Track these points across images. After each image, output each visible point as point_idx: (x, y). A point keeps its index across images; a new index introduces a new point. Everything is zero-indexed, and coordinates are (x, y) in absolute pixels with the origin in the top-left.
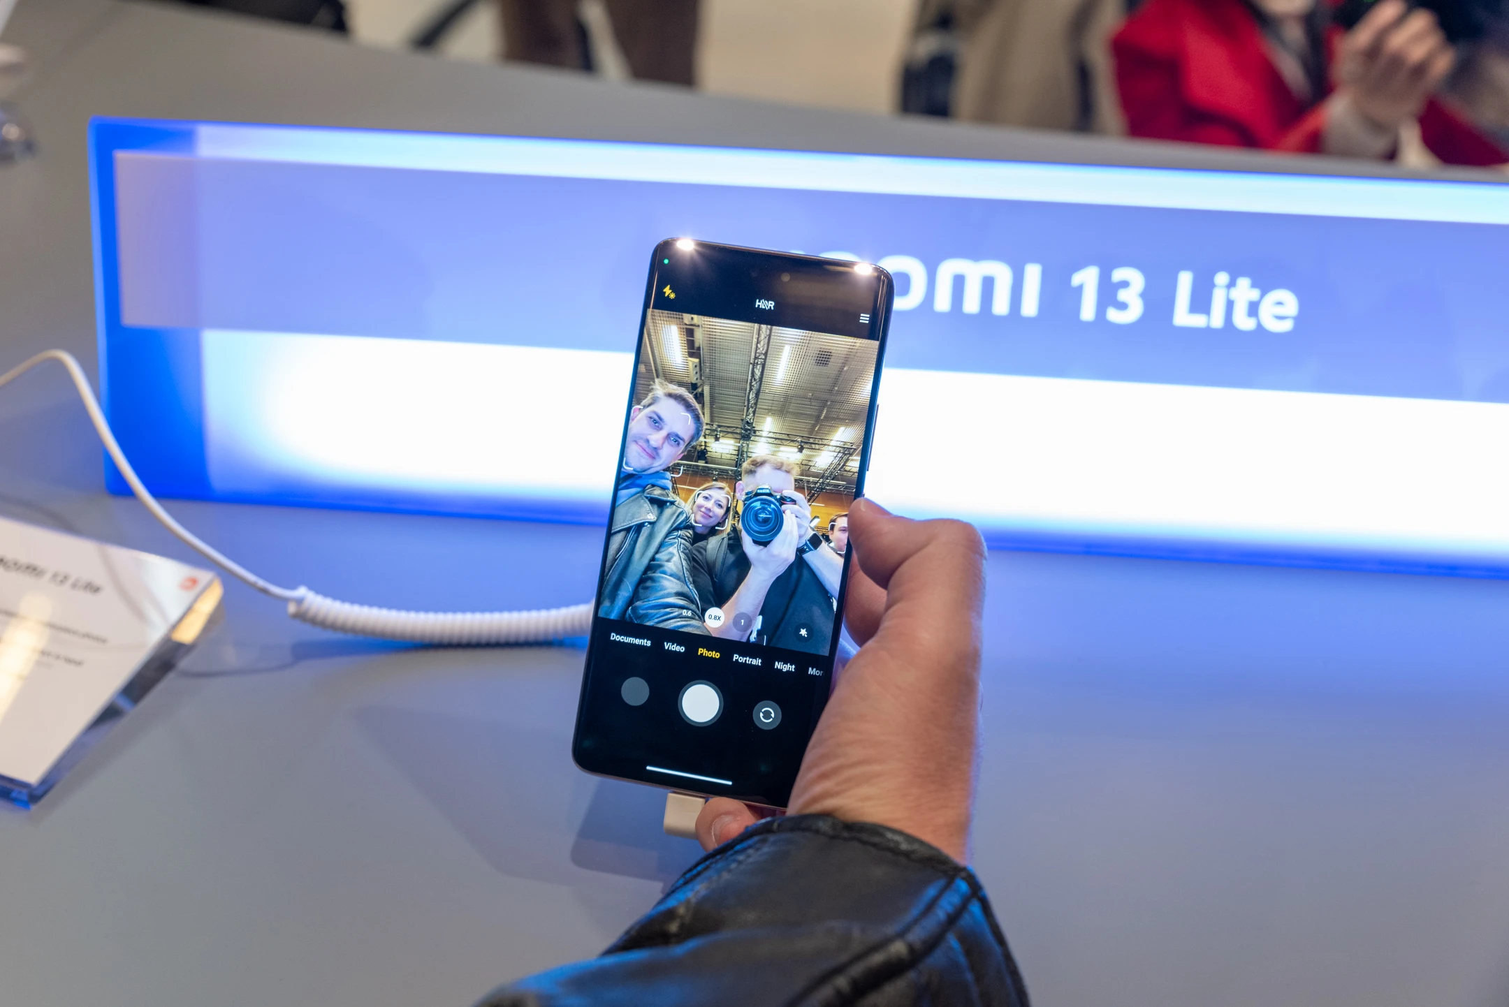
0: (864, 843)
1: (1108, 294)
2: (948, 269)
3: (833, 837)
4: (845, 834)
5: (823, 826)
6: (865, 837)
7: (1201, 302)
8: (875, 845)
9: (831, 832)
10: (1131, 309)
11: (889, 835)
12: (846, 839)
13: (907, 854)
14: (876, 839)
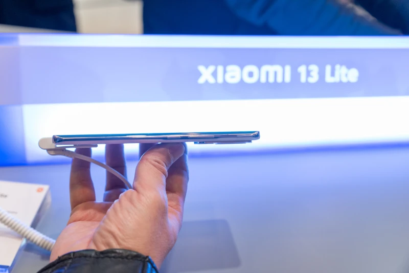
0: (110, 257)
1: (308, 74)
2: (265, 68)
3: (97, 258)
4: (102, 256)
5: (93, 254)
6: (110, 255)
7: (333, 74)
8: (114, 257)
9: (96, 256)
10: (314, 79)
11: (118, 251)
12: (102, 258)
13: (127, 257)
14: (113, 255)
